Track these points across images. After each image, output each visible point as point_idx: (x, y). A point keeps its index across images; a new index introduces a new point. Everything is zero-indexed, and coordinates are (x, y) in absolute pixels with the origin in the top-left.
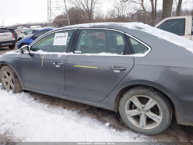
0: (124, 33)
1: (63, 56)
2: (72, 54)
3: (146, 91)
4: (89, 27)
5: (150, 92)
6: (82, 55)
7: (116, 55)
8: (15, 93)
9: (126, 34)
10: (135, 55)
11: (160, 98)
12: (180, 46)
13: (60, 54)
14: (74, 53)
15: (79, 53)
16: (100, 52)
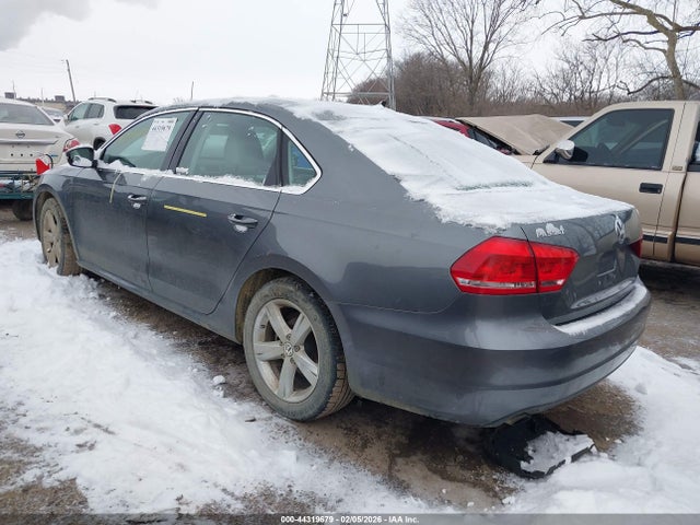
0: (280, 126)
1: (153, 178)
2: (169, 174)
3: (291, 288)
4: (220, 105)
5: (299, 293)
6: (187, 178)
7: (251, 185)
8: (61, 274)
9: (284, 130)
10: (286, 190)
11: (317, 310)
12: (389, 173)
13: (148, 173)
14: (175, 173)
15: (184, 174)
16: (222, 174)
